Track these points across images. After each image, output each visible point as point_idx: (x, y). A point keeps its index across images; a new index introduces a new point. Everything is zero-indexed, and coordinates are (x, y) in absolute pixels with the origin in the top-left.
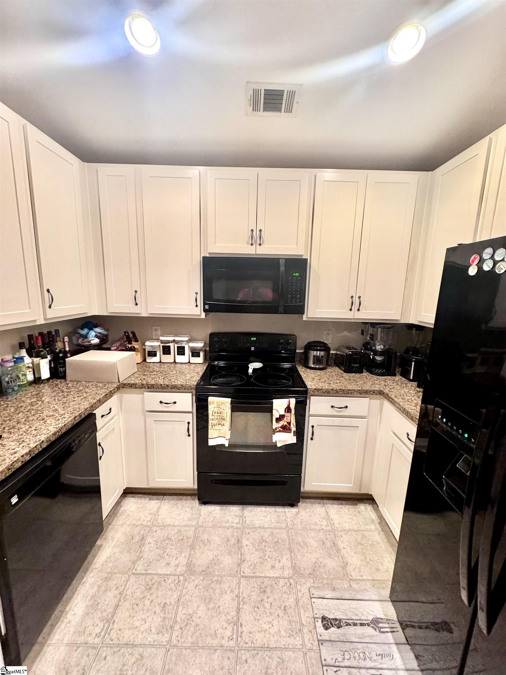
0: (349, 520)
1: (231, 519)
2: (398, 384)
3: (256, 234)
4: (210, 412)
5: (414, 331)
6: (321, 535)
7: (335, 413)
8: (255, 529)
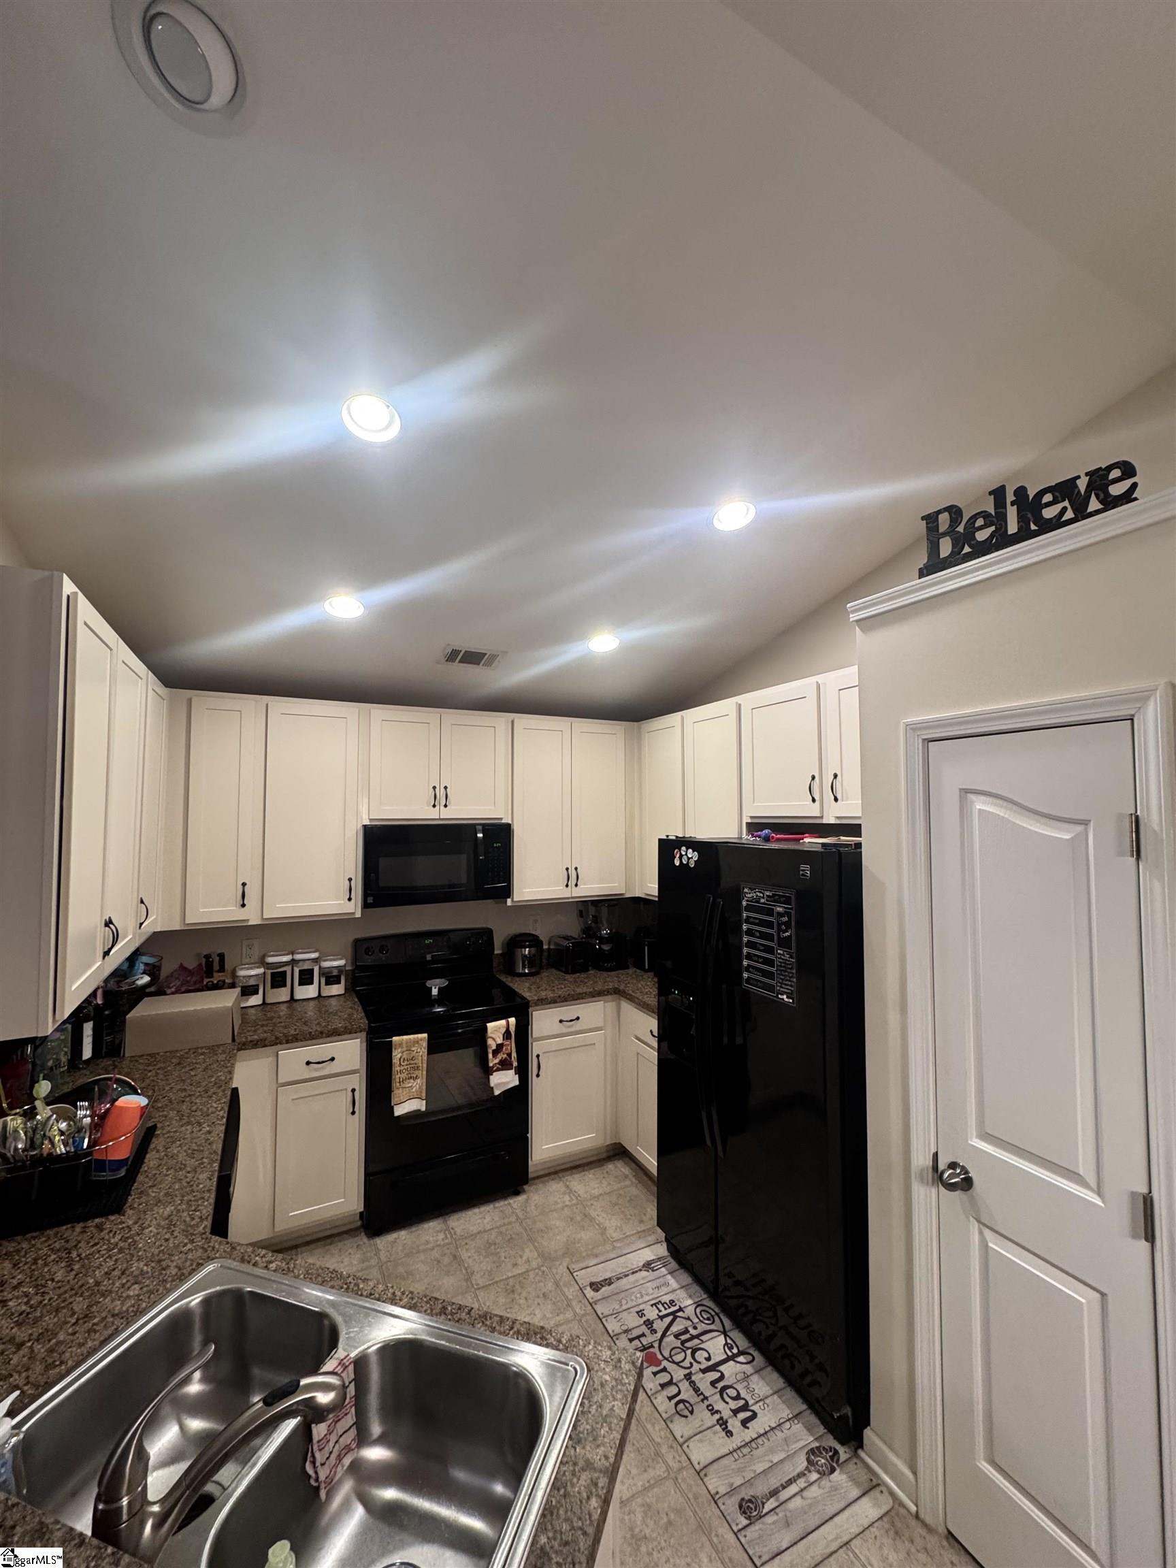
0: (596, 1186)
1: (431, 1239)
2: (633, 978)
3: (441, 793)
4: (395, 1061)
5: (642, 906)
6: (567, 1211)
7: (565, 1030)
8: (473, 1236)
